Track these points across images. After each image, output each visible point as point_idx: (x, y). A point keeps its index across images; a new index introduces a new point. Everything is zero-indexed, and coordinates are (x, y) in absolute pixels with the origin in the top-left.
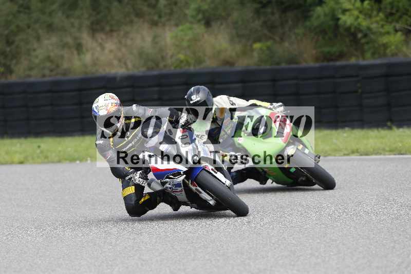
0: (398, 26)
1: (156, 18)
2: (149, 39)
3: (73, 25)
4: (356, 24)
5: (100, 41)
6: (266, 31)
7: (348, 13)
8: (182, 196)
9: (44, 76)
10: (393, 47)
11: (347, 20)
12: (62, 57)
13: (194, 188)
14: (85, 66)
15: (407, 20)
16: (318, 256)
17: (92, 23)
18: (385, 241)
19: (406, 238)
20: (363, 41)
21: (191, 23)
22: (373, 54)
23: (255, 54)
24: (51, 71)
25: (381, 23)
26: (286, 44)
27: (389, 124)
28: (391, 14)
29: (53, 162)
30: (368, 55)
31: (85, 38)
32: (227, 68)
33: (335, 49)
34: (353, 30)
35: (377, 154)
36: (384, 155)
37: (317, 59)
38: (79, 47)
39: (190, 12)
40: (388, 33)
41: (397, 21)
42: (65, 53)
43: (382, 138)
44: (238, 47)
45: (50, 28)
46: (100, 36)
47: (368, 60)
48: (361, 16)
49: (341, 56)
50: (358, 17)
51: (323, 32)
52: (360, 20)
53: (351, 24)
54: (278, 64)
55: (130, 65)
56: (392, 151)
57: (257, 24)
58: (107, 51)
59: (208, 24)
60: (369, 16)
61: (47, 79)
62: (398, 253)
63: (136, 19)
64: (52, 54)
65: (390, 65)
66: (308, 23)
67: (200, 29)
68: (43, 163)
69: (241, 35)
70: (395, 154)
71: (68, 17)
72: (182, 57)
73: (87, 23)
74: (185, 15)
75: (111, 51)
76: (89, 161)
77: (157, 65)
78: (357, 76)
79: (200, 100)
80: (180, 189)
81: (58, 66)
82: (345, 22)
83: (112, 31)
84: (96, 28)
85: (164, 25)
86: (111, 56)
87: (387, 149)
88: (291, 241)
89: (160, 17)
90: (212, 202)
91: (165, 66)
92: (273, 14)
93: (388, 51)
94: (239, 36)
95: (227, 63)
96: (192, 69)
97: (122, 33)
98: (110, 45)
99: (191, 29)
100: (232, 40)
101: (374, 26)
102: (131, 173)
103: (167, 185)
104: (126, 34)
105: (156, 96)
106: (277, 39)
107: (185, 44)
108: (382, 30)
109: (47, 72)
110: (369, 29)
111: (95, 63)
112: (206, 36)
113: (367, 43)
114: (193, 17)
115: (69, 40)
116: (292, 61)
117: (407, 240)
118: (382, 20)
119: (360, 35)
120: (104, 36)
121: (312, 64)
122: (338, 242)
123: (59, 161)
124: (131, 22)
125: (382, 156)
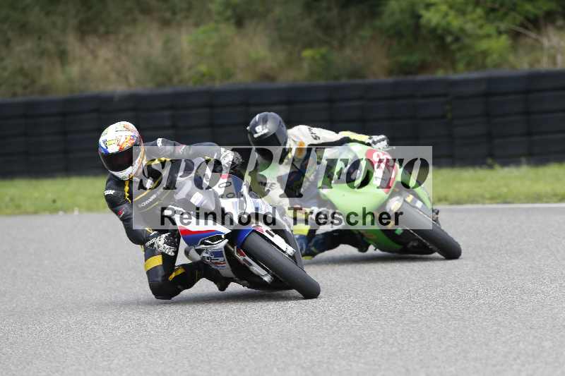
0: (503, 26)
1: (168, 15)
2: (158, 45)
3: (54, 24)
4: (444, 23)
5: (91, 46)
6: (319, 34)
7: (433, 9)
8: (226, 270)
9: (15, 95)
10: (495, 56)
11: (431, 17)
12: (40, 69)
13: (241, 258)
14: (70, 81)
15: (515, 18)
16: (393, 344)
17: (81, 23)
18: (485, 323)
19: (516, 318)
20: (454, 47)
21: (217, 22)
22: (468, 65)
23: (305, 65)
24: (25, 87)
25: (480, 22)
26: (348, 52)
27: (490, 161)
28: (493, 10)
29: (27, 213)
30: (461, 66)
31: (72, 43)
32: (266, 85)
33: (415, 58)
34: (439, 32)
35: (473, 201)
36: (483, 203)
37: (390, 72)
38: (63, 56)
39: (214, 7)
40: (488, 36)
41: (502, 19)
42: (45, 64)
43: (481, 180)
44: (281, 56)
45: (24, 29)
46: (92, 40)
47: (461, 73)
48: (452, 13)
49: (423, 67)
50: (446, 15)
51: (399, 34)
52: (450, 18)
53: (438, 25)
54: (336, 78)
55: (132, 80)
56: (493, 199)
57: (307, 23)
58: (100, 61)
59: (239, 23)
60: (462, 12)
61: (19, 99)
62: (503, 339)
63: (140, 17)
64: (26, 66)
65: (490, 81)
66: (378, 23)
67: (228, 30)
68: (12, 214)
69: (286, 38)
70: (498, 203)
71: (48, 14)
72: (203, 68)
73: (73, 22)
74: (209, 12)
75: (107, 61)
76: (76, 212)
77: (170, 80)
78: (445, 95)
79: (268, 133)
80: (221, 259)
81: (33, 82)
82: (429, 21)
83: (107, 33)
84: (85, 29)
85: (179, 25)
86: (108, 68)
87: (488, 196)
88: (355, 322)
89: (174, 13)
90: (267, 278)
91: (181, 81)
92: (329, 9)
93: (489, 61)
94: (282, 39)
95: (267, 77)
96: (218, 85)
97: (121, 36)
98: (105, 52)
99: (216, 30)
100: (272, 46)
101: (469, 27)
102: (153, 237)
103: (204, 254)
104: (128, 37)
105: (168, 123)
106: (335, 43)
107: (208, 50)
108: (481, 32)
109: (19, 90)
110: (462, 30)
111: (84, 77)
112: (237, 40)
113: (460, 50)
114: (219, 13)
115: (49, 45)
116: (355, 74)
117: (515, 321)
118: (480, 18)
119: (449, 39)
120: (96, 40)
121: (383, 79)
122: (420, 324)
123: (36, 213)
124: (134, 21)
125: (480, 206)
